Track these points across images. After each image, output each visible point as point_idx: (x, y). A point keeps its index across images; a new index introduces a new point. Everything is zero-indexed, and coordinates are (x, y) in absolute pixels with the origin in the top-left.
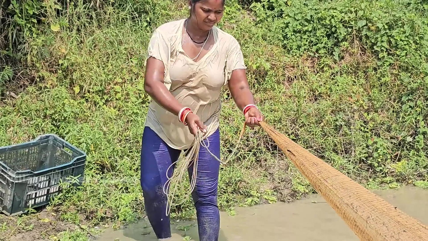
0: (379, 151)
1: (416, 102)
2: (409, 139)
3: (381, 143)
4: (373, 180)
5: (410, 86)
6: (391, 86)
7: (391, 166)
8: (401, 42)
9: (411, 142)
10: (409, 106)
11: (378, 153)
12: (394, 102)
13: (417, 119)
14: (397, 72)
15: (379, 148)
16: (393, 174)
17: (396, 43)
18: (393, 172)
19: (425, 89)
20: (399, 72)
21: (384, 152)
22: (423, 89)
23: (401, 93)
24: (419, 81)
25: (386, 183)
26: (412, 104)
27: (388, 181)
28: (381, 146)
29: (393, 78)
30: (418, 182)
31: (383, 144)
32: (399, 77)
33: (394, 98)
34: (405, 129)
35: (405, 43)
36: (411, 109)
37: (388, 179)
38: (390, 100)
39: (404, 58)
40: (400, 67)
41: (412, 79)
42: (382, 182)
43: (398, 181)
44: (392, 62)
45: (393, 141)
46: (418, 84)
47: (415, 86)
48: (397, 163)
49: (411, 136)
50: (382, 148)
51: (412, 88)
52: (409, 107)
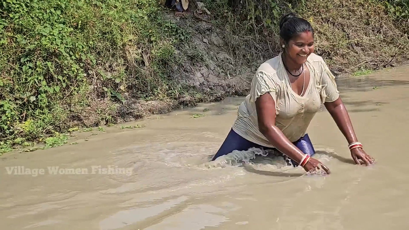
0: (7, 114)
1: (36, 63)
2: (33, 99)
3: (8, 105)
4: (5, 143)
5: (28, 48)
6: (8, 48)
7: (19, 126)
8: (14, 6)
9: (35, 101)
10: (29, 66)
11: (6, 116)
12: (13, 64)
13: (39, 79)
14: (12, 35)
15: (6, 111)
16: (22, 134)
17: (8, 6)
18: (22, 132)
19: (42, 50)
20: (14, 34)
21: (12, 114)
22: (40, 50)
23: (18, 54)
24: (36, 43)
25: (18, 144)
26: (31, 65)
27: (19, 142)
28: (8, 108)
29: (9, 41)
30: (48, 138)
31: (9, 106)
32: (14, 39)
33: (13, 60)
34: (28, 89)
35: (18, 6)
36: (30, 69)
37: (19, 140)
38: (8, 62)
39: (18, 20)
40: (14, 30)
41: (29, 41)
42: (14, 144)
43: (28, 140)
44: (6, 25)
45: (18, 102)
46: (36, 45)
47: (32, 47)
48: (24, 122)
49: (34, 95)
50: (9, 111)
51: (30, 50)
52: (28, 68)
